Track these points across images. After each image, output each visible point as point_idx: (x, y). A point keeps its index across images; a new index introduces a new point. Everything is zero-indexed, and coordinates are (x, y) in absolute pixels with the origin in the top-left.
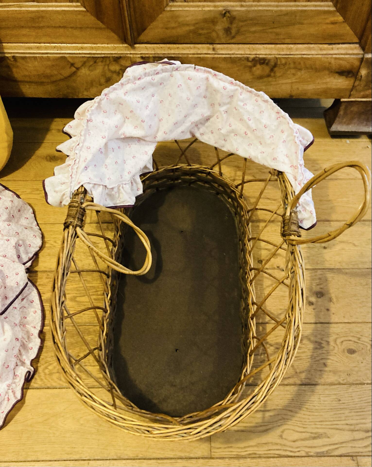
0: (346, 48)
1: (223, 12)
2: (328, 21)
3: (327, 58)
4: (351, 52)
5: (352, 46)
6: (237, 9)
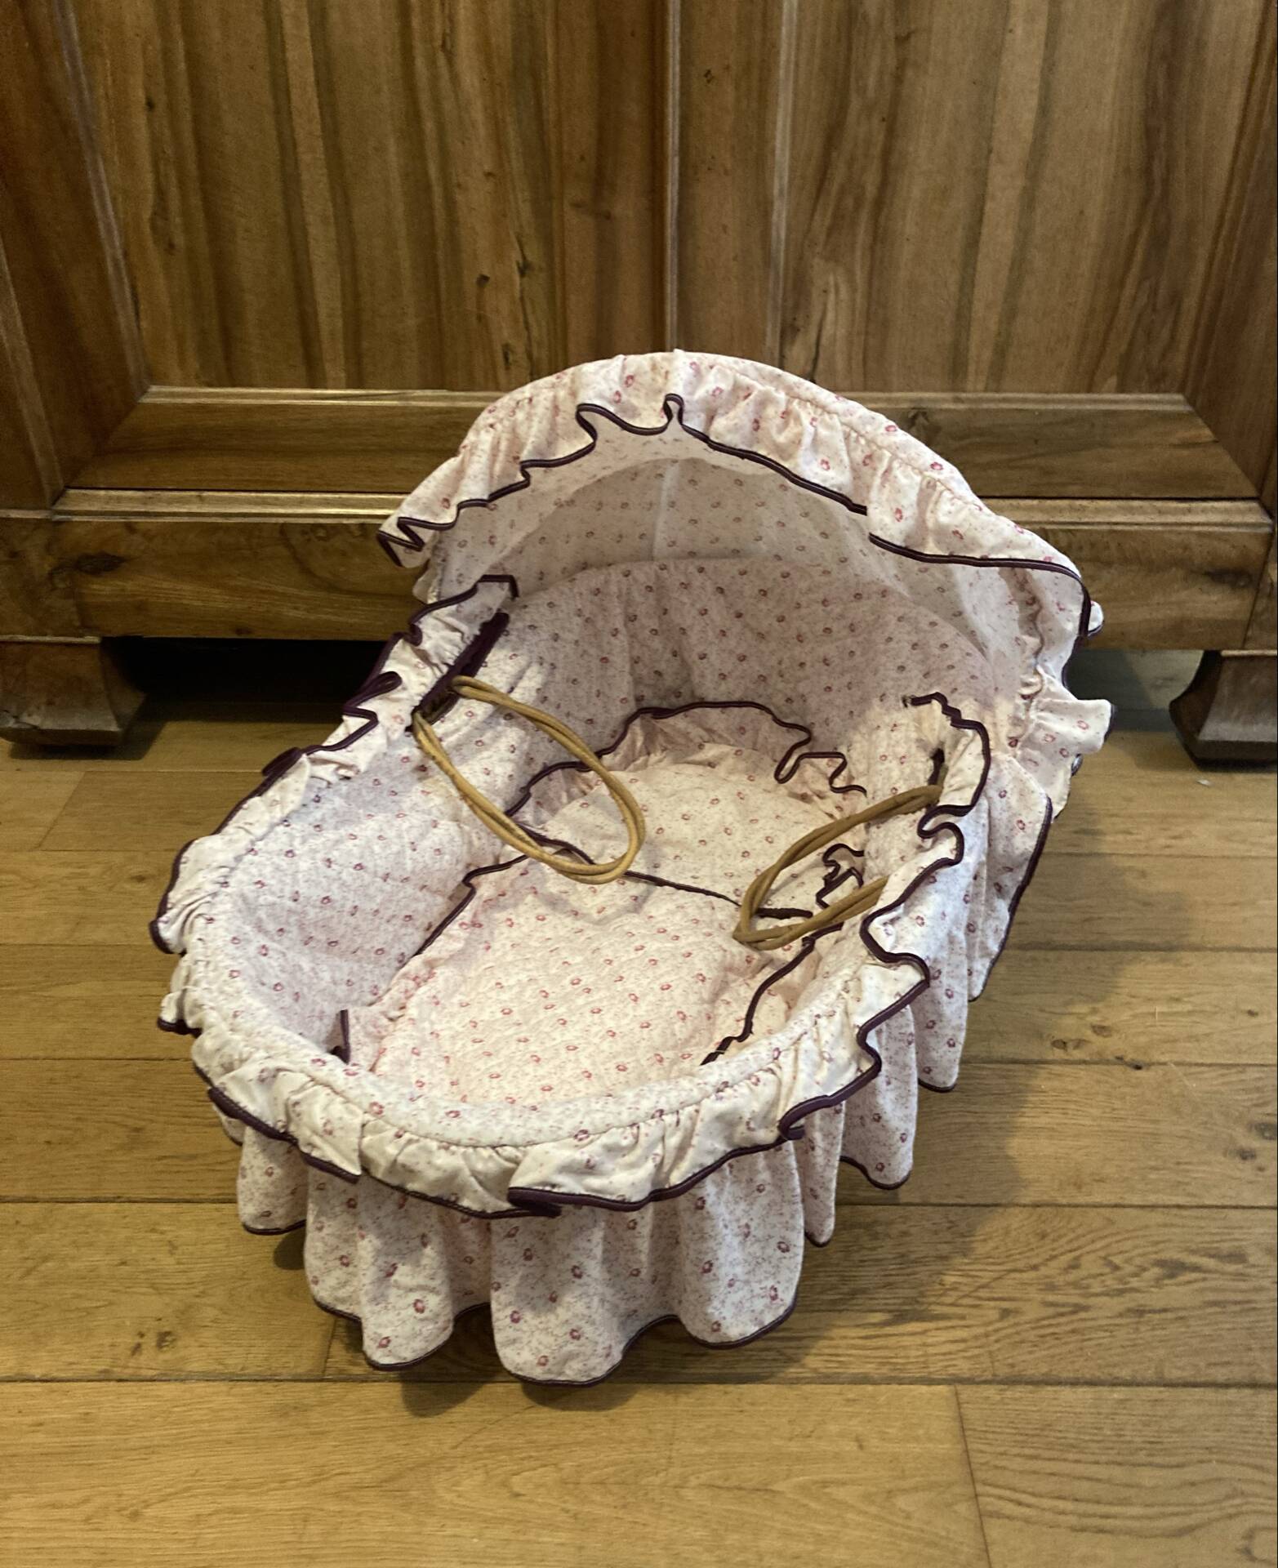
0: (1226, 511)
1: (910, 415)
2: (1174, 440)
3: (1180, 533)
4: (1238, 519)
5: (1240, 505)
6: (946, 406)
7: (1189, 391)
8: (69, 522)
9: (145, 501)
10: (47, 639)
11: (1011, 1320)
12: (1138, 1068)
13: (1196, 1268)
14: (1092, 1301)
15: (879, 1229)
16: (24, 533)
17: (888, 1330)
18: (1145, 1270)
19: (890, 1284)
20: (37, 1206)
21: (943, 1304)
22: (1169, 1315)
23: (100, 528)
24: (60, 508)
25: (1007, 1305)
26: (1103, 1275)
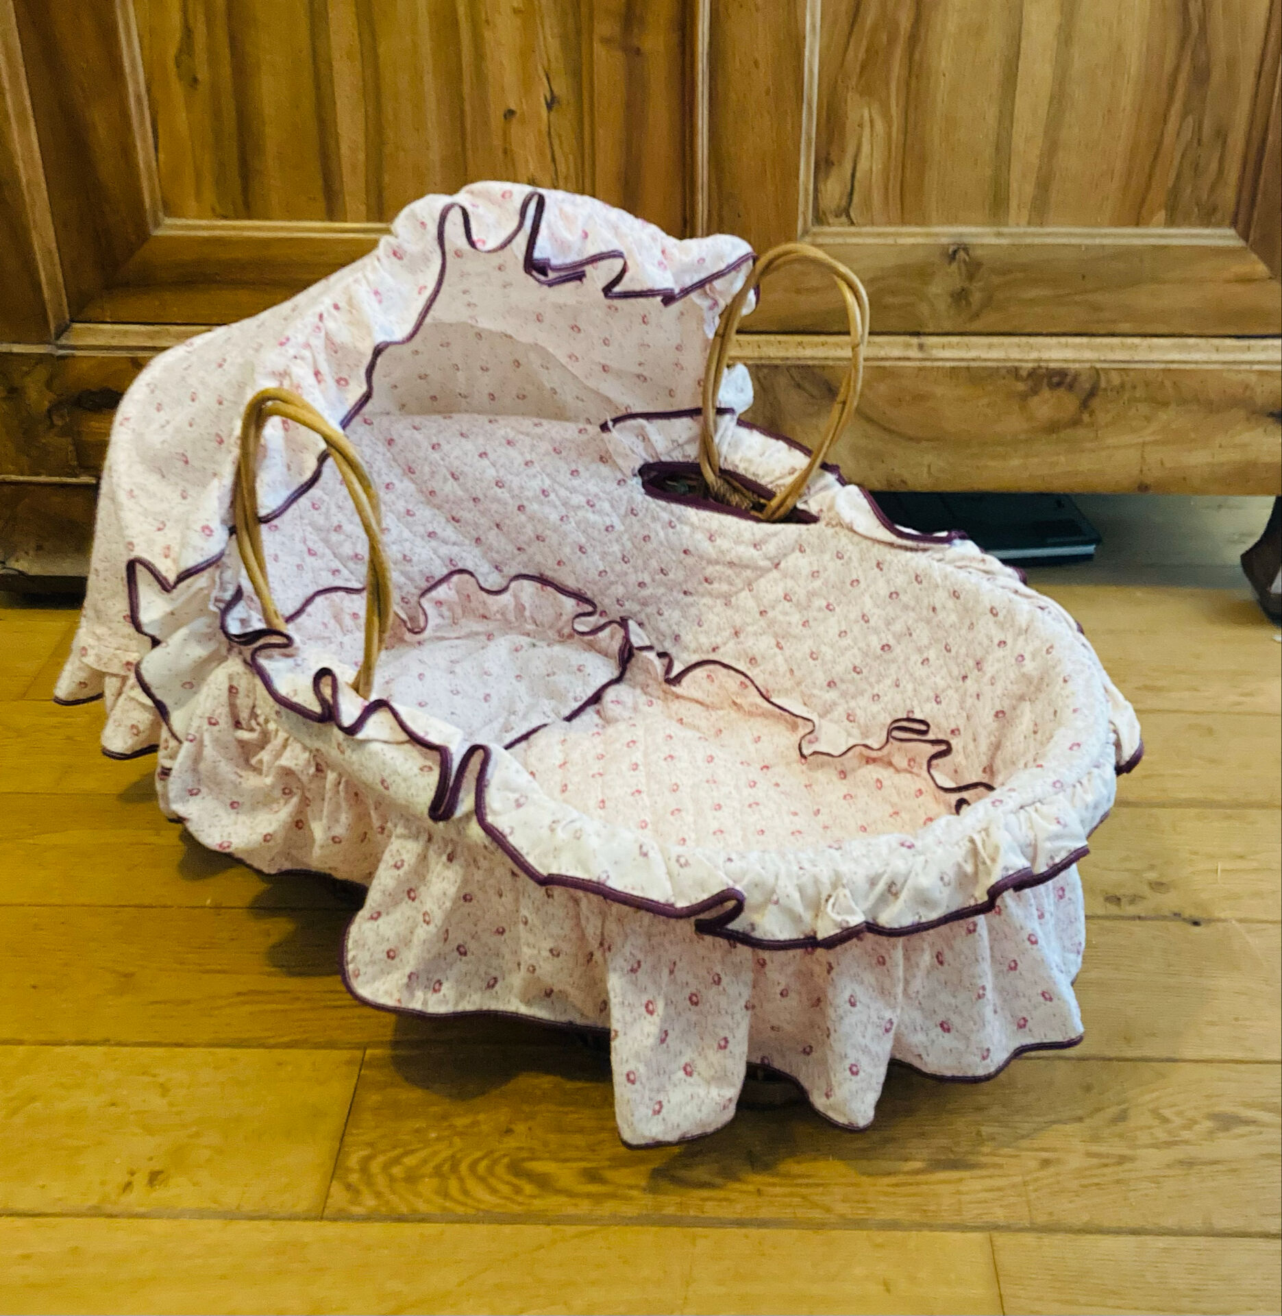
1: (951, 251)
2: (1228, 274)
3: (1239, 372)
6: (986, 241)
7: (1241, 225)
8: (74, 356)
9: (151, 336)
10: (43, 479)
11: (1052, 1170)
12: (1196, 923)
13: (1251, 1122)
14: (1139, 1152)
16: (25, 369)
17: (923, 1178)
18: (1196, 1123)
19: (923, 1134)
20: (21, 1049)
21: (979, 1154)
22: (1220, 1167)
23: (103, 362)
24: (63, 341)
25: (1045, 1155)
26: (1150, 1128)
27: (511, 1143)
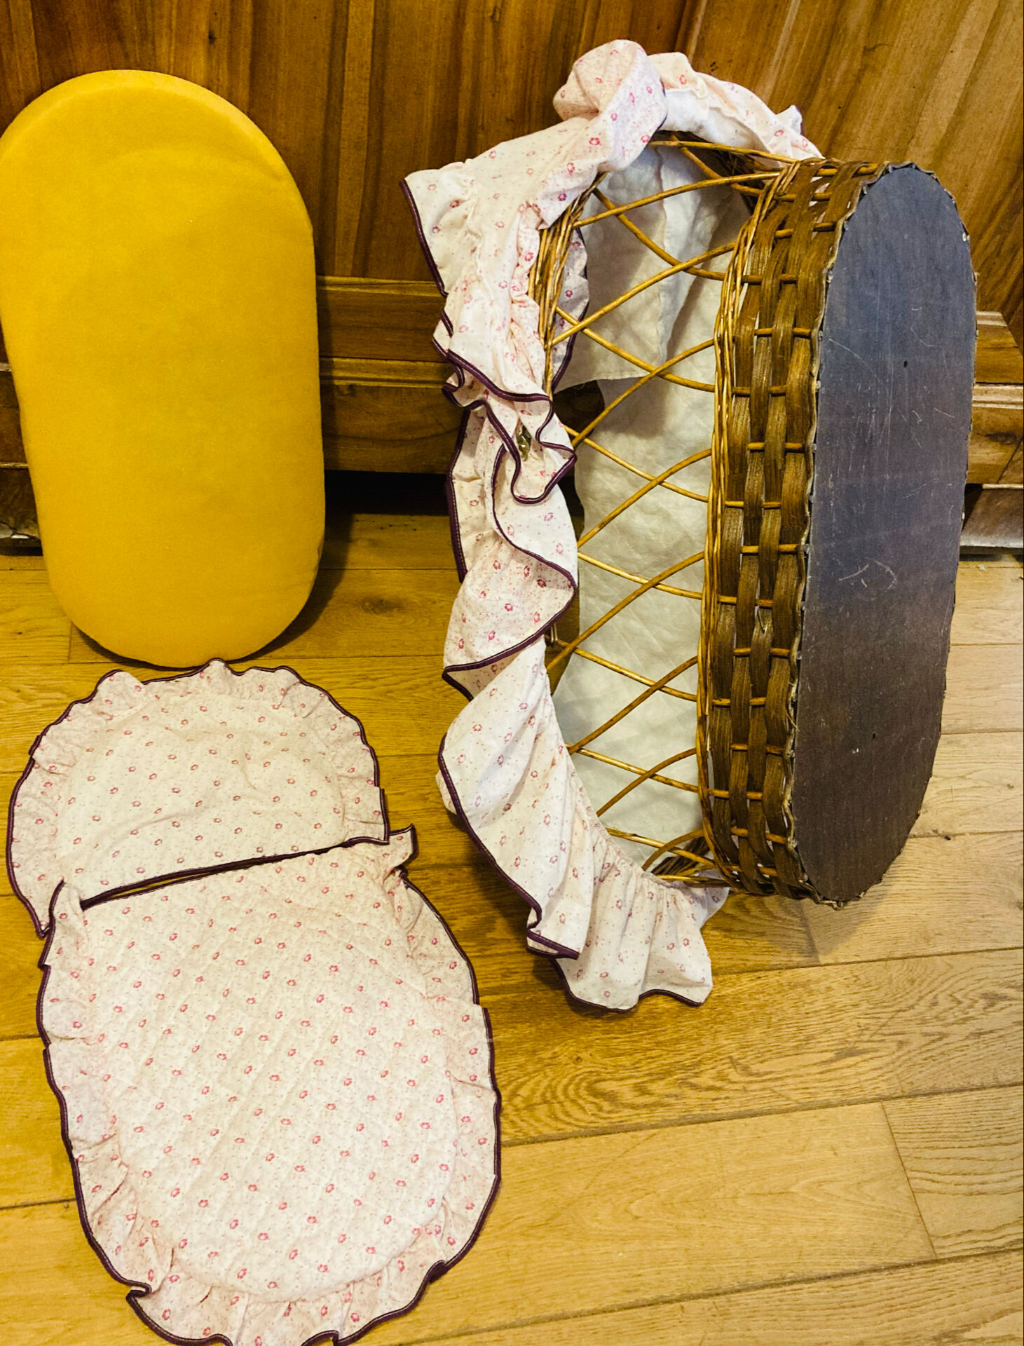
0: (1010, 393)
2: (990, 344)
4: (1018, 399)
5: (1020, 389)
7: (1006, 311)
11: (906, 1049)
12: (948, 838)
13: (1005, 998)
14: (949, 1029)
15: (813, 986)
17: (835, 1065)
18: (976, 1002)
19: (829, 1029)
21: (862, 1041)
22: (995, 1035)
25: (900, 1038)
26: (951, 1009)
27: (584, 1068)
